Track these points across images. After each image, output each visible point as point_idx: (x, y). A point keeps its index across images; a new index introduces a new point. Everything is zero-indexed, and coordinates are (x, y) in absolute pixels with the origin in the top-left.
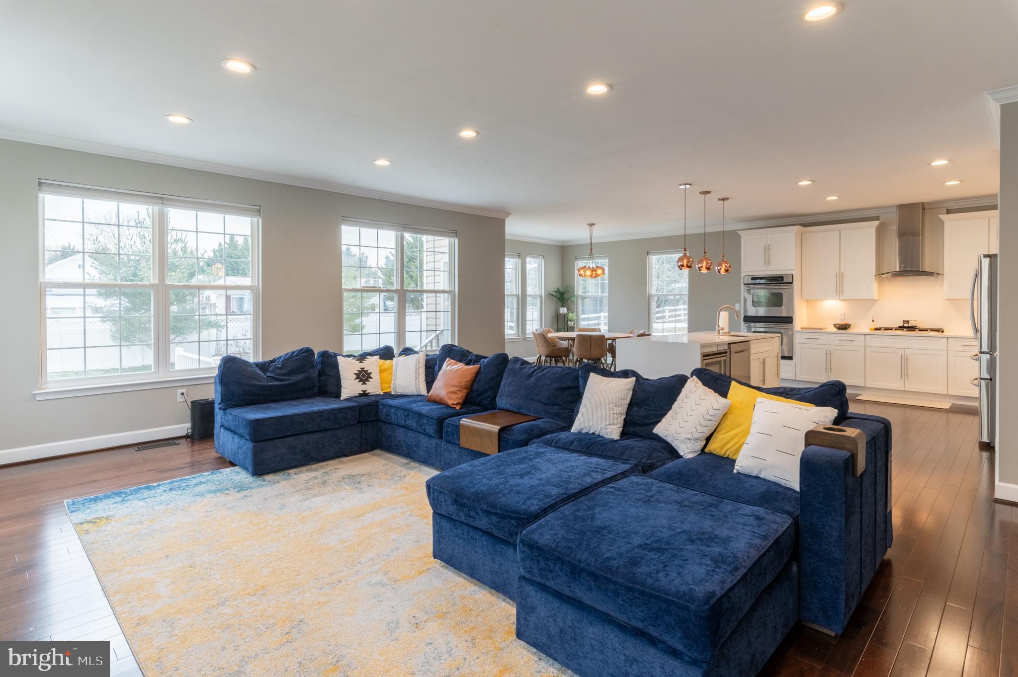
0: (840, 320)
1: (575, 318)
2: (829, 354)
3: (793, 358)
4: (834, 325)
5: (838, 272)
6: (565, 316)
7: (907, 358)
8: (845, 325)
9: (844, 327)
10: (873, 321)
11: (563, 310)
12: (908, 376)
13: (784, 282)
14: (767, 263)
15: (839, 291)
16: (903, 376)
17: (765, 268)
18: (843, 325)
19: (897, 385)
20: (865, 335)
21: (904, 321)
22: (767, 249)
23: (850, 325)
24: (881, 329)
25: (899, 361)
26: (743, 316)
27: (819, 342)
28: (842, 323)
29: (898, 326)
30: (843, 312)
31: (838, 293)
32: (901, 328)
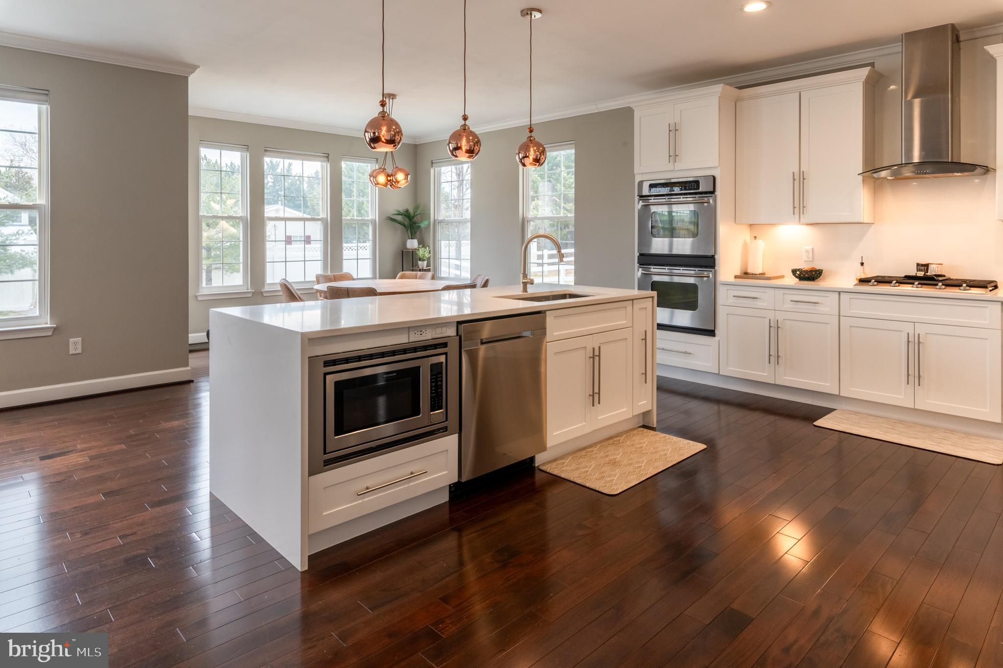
0: (806, 261)
1: (427, 255)
2: (775, 328)
3: (716, 332)
4: (794, 272)
5: (796, 171)
6: (413, 253)
7: (919, 342)
8: (811, 271)
9: (810, 275)
10: (862, 264)
11: (412, 244)
12: (921, 378)
13: (700, 190)
14: (674, 156)
15: (799, 207)
16: (911, 378)
17: (670, 167)
18: (807, 272)
19: (900, 396)
20: (839, 293)
21: (918, 265)
22: (674, 130)
23: (822, 270)
24: (870, 281)
25: (904, 347)
26: (638, 254)
27: (759, 304)
28: (805, 267)
29: (904, 276)
30: (809, 248)
31: (797, 210)
32: (909, 279)
